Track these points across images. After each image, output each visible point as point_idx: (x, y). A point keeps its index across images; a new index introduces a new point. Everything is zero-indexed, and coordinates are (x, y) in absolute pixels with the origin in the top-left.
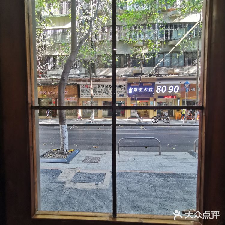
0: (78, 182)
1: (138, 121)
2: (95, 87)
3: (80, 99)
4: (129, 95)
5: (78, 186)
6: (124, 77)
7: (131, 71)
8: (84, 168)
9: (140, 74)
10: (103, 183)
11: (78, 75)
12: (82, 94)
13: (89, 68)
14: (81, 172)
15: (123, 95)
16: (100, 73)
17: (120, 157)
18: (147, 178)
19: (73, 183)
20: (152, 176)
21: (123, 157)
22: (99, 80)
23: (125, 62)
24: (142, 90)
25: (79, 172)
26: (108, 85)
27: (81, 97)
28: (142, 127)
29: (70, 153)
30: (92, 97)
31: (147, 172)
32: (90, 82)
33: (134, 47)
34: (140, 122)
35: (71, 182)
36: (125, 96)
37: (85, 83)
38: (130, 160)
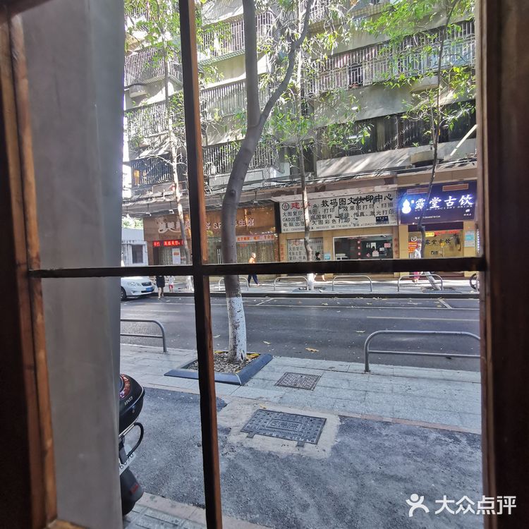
0: (258, 433)
1: (430, 285)
2: (315, 206)
3: (281, 235)
4: (404, 219)
5: (255, 444)
6: (387, 174)
7: (406, 157)
8: (276, 400)
9: (432, 162)
10: (316, 444)
11: (275, 180)
12: (285, 225)
13: (298, 161)
14: (267, 409)
15: (387, 220)
16: (325, 170)
17: (371, 379)
18: (441, 445)
19: (245, 435)
20: (457, 441)
21: (377, 379)
22: (323, 188)
23: (389, 135)
24: (438, 204)
25: (264, 410)
26: (347, 198)
27: (283, 232)
28: (442, 300)
29: (250, 360)
30: (307, 229)
31: (441, 428)
32: (301, 195)
33: (412, 93)
34: (434, 288)
35: (243, 431)
36: (392, 222)
37: (290, 198)
38: (396, 389)
